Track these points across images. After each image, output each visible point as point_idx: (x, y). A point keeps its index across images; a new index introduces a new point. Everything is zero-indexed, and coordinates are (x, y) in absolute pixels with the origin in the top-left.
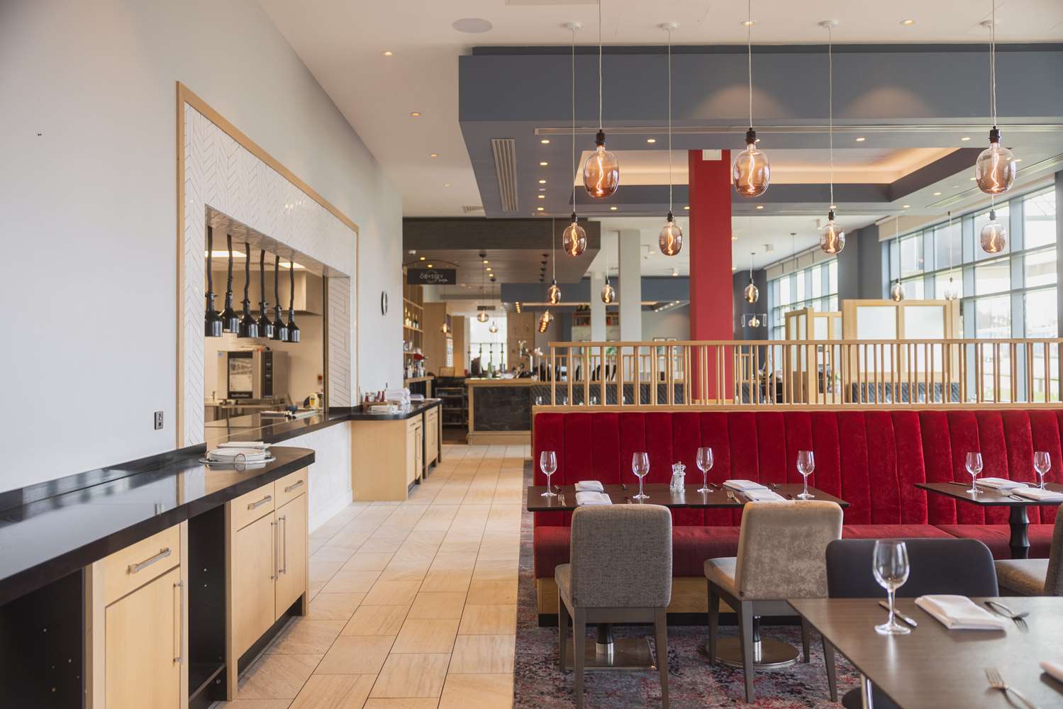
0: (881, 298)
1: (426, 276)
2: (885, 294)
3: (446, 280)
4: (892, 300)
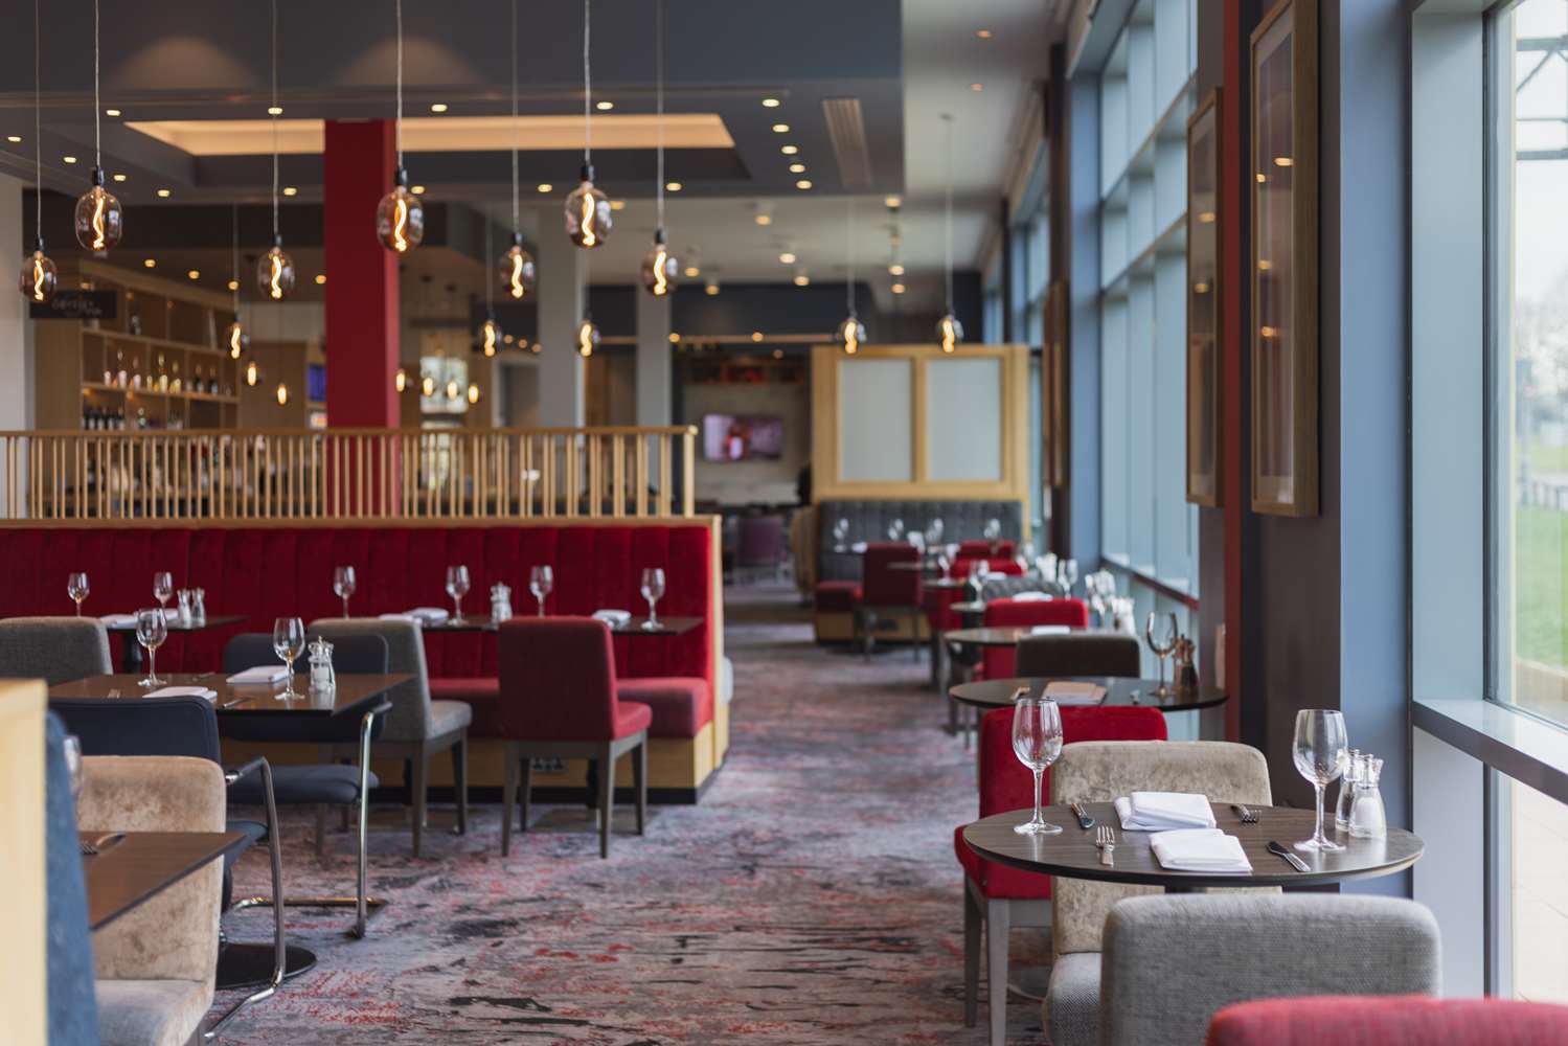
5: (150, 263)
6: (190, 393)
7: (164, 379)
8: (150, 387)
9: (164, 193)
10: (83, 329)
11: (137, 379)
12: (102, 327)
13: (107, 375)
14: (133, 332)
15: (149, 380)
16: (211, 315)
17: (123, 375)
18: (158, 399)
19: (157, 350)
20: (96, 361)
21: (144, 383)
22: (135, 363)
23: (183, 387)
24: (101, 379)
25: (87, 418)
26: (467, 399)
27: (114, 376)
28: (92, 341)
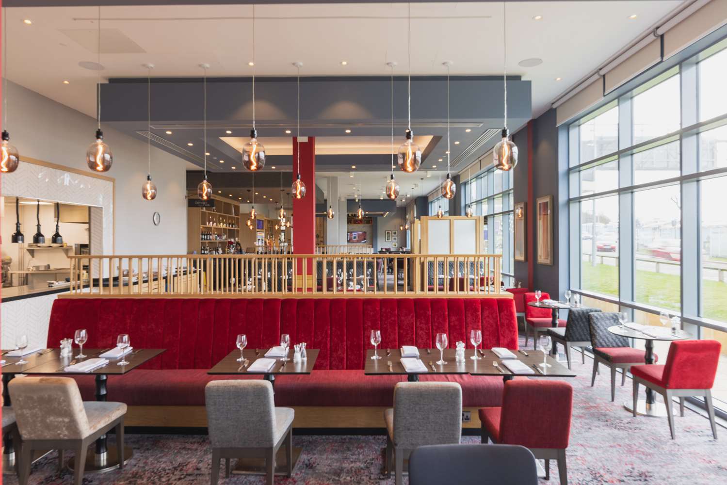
0: (460, 215)
1: (198, 203)
2: (463, 213)
3: (209, 205)
4: (466, 217)
5: (220, 192)
6: (228, 228)
7: (222, 224)
8: (219, 227)
9: (234, 168)
10: (201, 210)
11: (215, 224)
12: (206, 210)
13: (207, 223)
14: (214, 211)
15: (218, 224)
16: (233, 206)
17: (211, 223)
18: (220, 229)
19: (220, 216)
20: (204, 219)
21: (217, 225)
22: (215, 220)
23: (226, 226)
24: (206, 224)
25: (202, 235)
26: (286, 226)
27: (209, 223)
28: (203, 213)
